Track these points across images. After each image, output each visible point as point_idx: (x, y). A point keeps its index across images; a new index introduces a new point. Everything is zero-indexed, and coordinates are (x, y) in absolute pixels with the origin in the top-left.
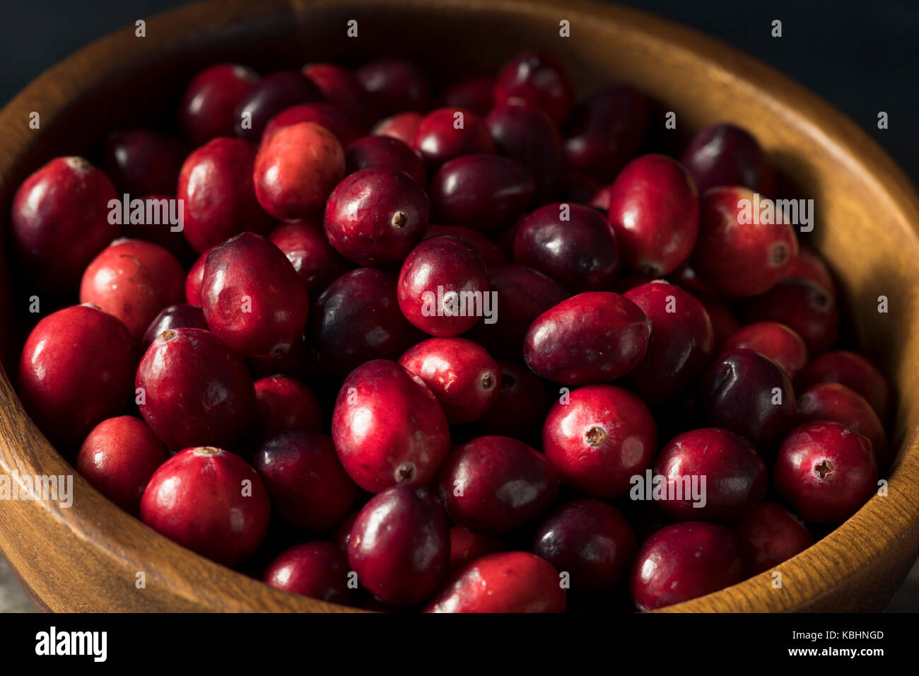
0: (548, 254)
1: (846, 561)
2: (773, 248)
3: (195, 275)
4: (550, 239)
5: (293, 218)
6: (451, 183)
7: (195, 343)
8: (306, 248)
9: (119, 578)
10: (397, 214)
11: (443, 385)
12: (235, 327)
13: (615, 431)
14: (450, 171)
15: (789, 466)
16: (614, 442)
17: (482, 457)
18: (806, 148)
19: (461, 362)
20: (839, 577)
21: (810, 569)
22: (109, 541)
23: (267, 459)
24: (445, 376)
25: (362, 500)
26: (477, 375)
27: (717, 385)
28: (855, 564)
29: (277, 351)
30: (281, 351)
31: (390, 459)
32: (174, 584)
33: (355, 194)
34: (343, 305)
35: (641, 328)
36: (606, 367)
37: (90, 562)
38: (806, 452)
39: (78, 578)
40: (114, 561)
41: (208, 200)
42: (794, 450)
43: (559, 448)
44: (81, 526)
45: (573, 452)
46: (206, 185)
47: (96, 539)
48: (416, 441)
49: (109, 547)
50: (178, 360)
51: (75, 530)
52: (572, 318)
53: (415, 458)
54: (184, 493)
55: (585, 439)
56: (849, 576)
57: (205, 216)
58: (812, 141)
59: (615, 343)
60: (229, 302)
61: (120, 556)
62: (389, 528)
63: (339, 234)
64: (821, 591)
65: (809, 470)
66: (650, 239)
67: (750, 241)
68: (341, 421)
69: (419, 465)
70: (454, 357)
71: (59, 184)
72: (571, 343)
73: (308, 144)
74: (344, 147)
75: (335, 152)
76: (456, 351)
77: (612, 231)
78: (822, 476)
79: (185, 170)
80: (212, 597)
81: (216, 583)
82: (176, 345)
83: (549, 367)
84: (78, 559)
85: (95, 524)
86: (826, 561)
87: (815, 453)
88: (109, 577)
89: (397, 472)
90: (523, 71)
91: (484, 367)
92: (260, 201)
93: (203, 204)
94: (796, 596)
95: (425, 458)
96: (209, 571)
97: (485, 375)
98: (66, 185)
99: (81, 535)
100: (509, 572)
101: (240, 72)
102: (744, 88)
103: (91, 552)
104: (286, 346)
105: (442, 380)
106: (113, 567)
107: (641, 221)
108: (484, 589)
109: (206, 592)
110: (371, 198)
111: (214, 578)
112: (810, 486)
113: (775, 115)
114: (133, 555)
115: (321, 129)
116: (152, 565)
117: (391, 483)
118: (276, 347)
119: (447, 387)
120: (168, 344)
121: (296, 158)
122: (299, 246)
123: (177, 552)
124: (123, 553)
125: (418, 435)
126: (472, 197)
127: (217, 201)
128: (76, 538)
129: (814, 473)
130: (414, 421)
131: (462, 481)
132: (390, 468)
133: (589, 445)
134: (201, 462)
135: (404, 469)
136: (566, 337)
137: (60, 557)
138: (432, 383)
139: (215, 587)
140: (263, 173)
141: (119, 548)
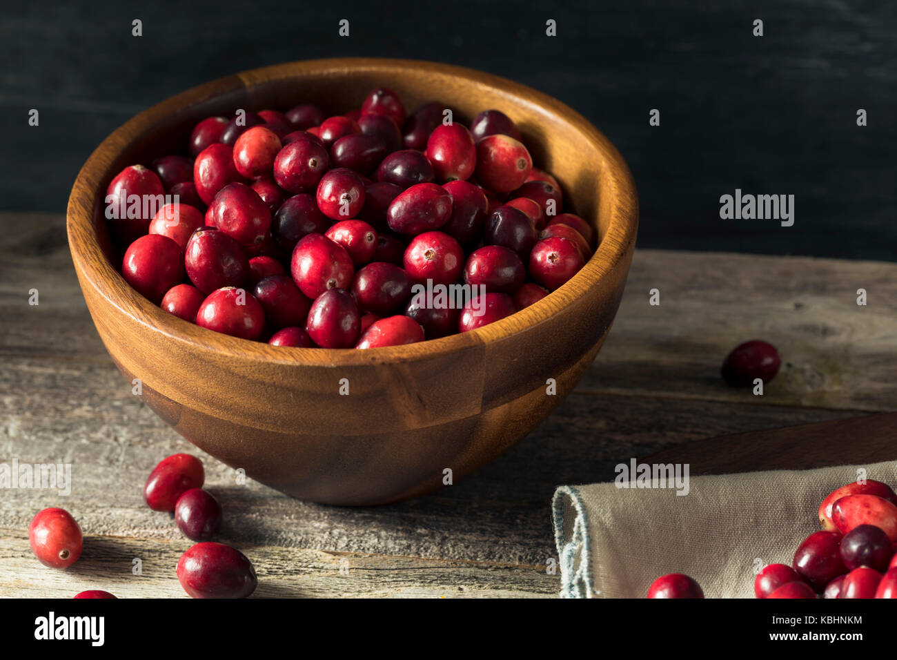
0: (395, 175)
1: (568, 298)
2: (517, 161)
3: (209, 213)
4: (395, 167)
5: (257, 176)
6: (340, 151)
7: (214, 236)
8: (266, 192)
9: (190, 354)
10: (311, 160)
11: (347, 243)
12: (234, 229)
13: (440, 251)
14: (338, 144)
15: (536, 261)
16: (440, 256)
17: (371, 271)
18: (536, 118)
19: (355, 229)
20: (565, 305)
21: (550, 304)
22: (183, 334)
23: (259, 291)
24: (347, 238)
25: (310, 303)
26: (363, 234)
27: (493, 224)
28: (573, 298)
29: (258, 239)
30: (259, 240)
31: (323, 278)
32: (219, 350)
33: (288, 154)
34: (289, 211)
35: (448, 199)
36: (431, 221)
37: (174, 349)
38: (543, 251)
39: (169, 362)
40: (186, 344)
41: (211, 175)
42: (537, 252)
43: (412, 265)
44: (167, 331)
45: (419, 266)
46: (209, 168)
47: (176, 335)
48: (335, 267)
49: (183, 338)
50: (206, 245)
51: (164, 333)
52: (409, 197)
53: (336, 276)
54: (218, 309)
55: (425, 257)
56: (570, 304)
57: (210, 185)
58: (538, 114)
59: (434, 207)
60: (229, 217)
61: (189, 341)
62: (327, 309)
63: (282, 178)
64: (556, 312)
65: (545, 260)
66: (450, 163)
67: (505, 159)
68: (295, 264)
69: (339, 280)
70: (351, 228)
71: (130, 179)
72: (410, 211)
73: (260, 136)
74: (280, 139)
75: (275, 139)
76: (352, 224)
77: (430, 162)
78: (553, 262)
79: (196, 163)
80: (239, 352)
81: (241, 346)
82: (204, 237)
83: (401, 225)
84: (168, 350)
85: (174, 328)
86: (558, 299)
87: (548, 250)
88: (185, 355)
89: (328, 284)
90: (375, 98)
91: (368, 230)
92: (238, 170)
93: (208, 179)
94: (544, 316)
95: (341, 276)
96: (236, 341)
97: (368, 234)
98: (134, 178)
99: (168, 335)
100: (392, 323)
101: (220, 120)
102: (498, 93)
103: (174, 342)
104: (262, 237)
105: (346, 240)
106: (186, 348)
107: (444, 155)
108: (380, 333)
109: (236, 350)
110: (297, 153)
111: (239, 344)
112: (548, 269)
113: (516, 104)
114: (196, 339)
115: (265, 129)
116: (207, 342)
117: (325, 290)
118: (257, 238)
119: (349, 243)
120: (200, 238)
121: (254, 143)
122: (263, 191)
123: (219, 335)
124: (190, 339)
125: (336, 264)
126: (352, 155)
127: (215, 176)
128: (165, 337)
129: (548, 261)
130: (333, 257)
131: (363, 284)
132: (323, 283)
133: (427, 260)
134: (225, 293)
135: (331, 282)
136: (408, 207)
137: (158, 353)
138: (342, 242)
139: (241, 348)
140: (238, 154)
141: (188, 337)
